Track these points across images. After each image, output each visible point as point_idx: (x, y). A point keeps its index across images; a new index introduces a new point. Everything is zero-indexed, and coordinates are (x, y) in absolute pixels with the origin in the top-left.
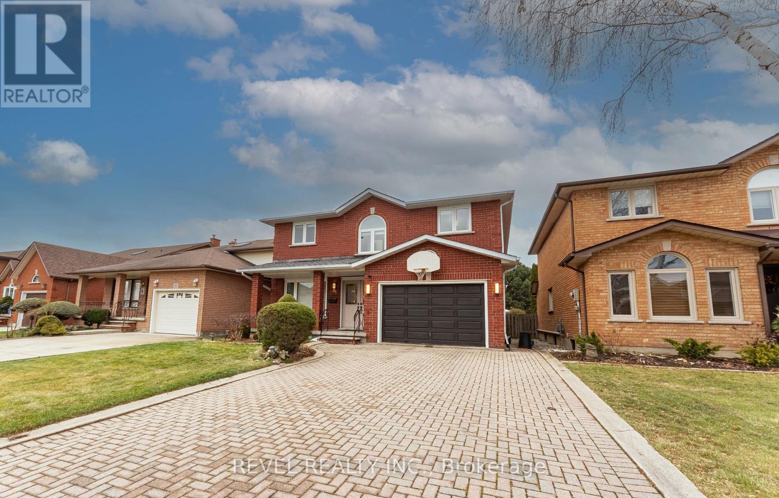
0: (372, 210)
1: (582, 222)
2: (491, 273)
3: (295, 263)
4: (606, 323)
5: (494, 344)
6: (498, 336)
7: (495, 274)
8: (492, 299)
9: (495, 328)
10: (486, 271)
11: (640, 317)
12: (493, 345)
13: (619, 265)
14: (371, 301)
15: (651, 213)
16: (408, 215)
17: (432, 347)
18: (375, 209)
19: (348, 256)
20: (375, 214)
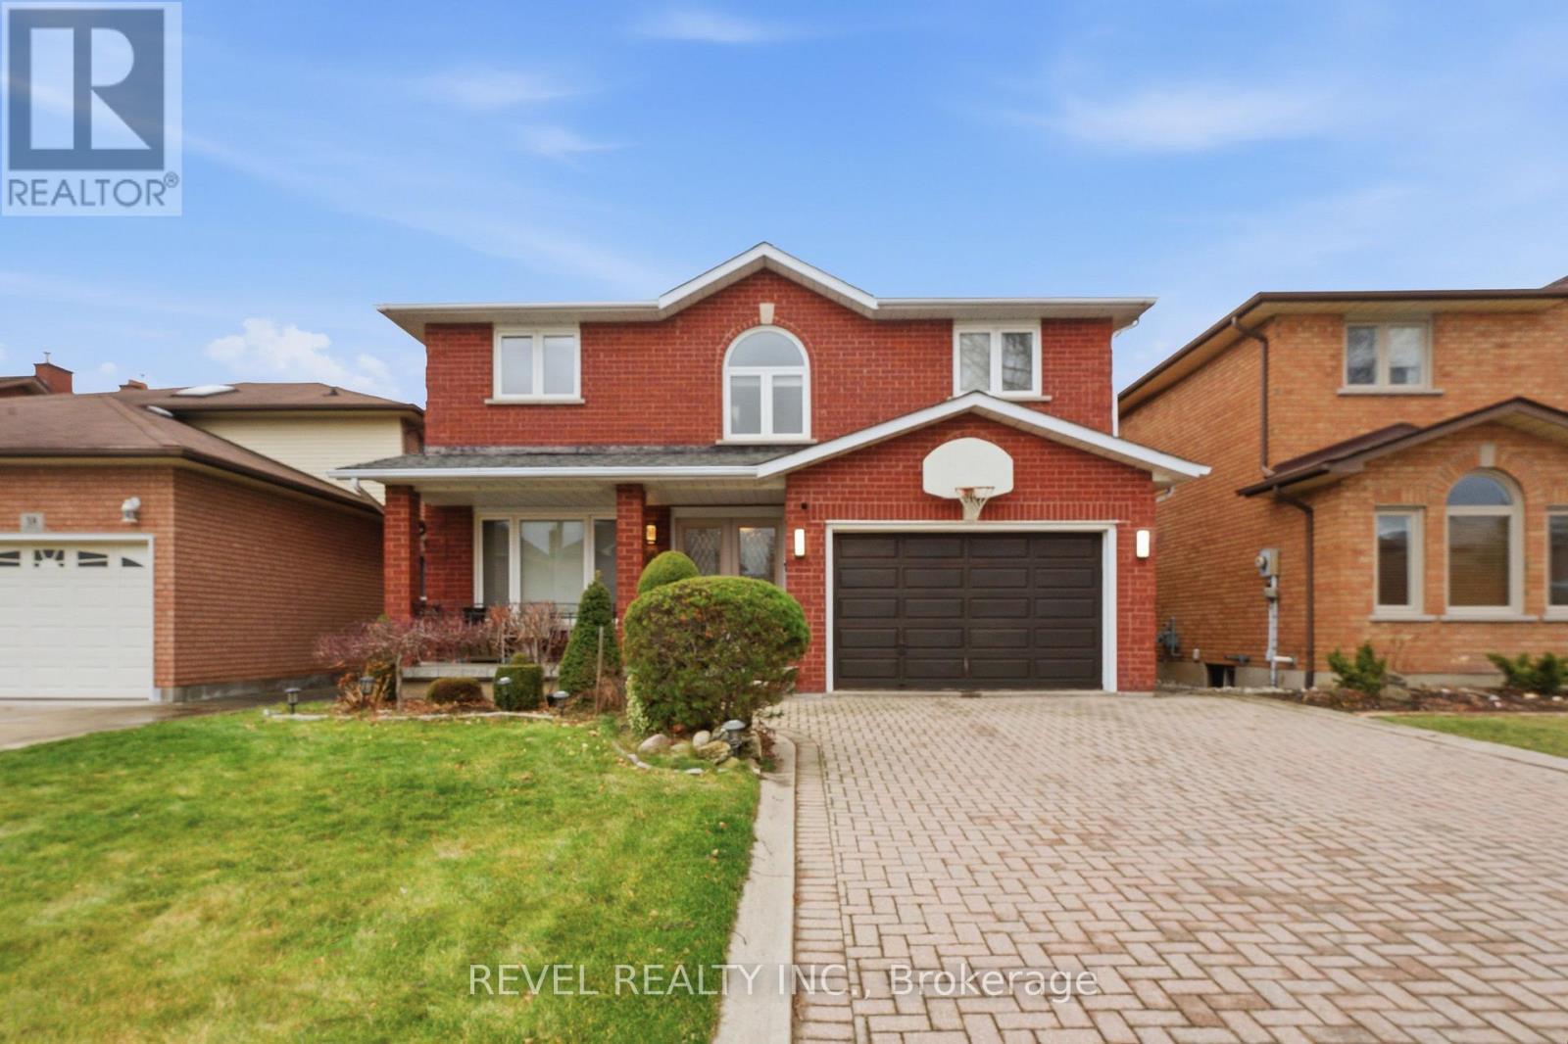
0: (767, 310)
1: (1290, 392)
2: (1127, 506)
3: (511, 459)
4: (1368, 624)
5: (1132, 682)
6: (1141, 663)
7: (1138, 509)
8: (1129, 571)
9: (1134, 642)
10: (1116, 499)
11: (1428, 610)
12: (1128, 685)
13: (1397, 494)
14: (807, 577)
15: (1418, 382)
16: (874, 337)
17: (978, 696)
18: (776, 308)
19: (691, 443)
20: (775, 323)
